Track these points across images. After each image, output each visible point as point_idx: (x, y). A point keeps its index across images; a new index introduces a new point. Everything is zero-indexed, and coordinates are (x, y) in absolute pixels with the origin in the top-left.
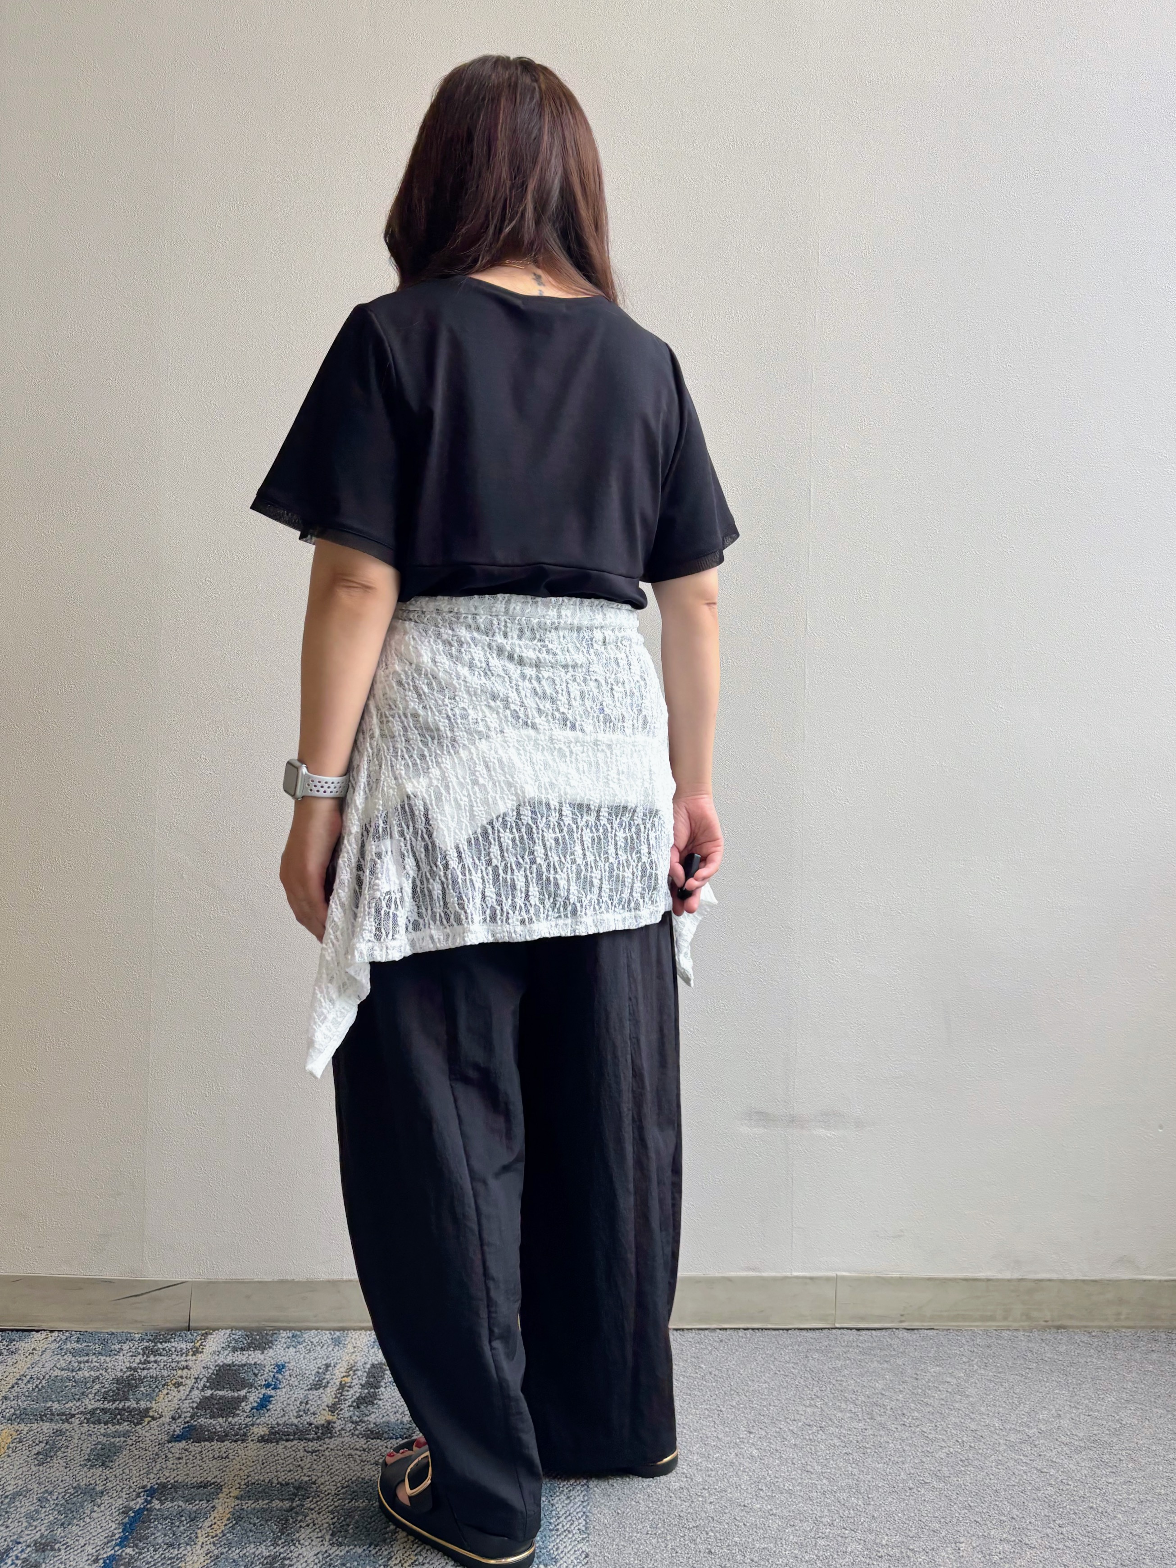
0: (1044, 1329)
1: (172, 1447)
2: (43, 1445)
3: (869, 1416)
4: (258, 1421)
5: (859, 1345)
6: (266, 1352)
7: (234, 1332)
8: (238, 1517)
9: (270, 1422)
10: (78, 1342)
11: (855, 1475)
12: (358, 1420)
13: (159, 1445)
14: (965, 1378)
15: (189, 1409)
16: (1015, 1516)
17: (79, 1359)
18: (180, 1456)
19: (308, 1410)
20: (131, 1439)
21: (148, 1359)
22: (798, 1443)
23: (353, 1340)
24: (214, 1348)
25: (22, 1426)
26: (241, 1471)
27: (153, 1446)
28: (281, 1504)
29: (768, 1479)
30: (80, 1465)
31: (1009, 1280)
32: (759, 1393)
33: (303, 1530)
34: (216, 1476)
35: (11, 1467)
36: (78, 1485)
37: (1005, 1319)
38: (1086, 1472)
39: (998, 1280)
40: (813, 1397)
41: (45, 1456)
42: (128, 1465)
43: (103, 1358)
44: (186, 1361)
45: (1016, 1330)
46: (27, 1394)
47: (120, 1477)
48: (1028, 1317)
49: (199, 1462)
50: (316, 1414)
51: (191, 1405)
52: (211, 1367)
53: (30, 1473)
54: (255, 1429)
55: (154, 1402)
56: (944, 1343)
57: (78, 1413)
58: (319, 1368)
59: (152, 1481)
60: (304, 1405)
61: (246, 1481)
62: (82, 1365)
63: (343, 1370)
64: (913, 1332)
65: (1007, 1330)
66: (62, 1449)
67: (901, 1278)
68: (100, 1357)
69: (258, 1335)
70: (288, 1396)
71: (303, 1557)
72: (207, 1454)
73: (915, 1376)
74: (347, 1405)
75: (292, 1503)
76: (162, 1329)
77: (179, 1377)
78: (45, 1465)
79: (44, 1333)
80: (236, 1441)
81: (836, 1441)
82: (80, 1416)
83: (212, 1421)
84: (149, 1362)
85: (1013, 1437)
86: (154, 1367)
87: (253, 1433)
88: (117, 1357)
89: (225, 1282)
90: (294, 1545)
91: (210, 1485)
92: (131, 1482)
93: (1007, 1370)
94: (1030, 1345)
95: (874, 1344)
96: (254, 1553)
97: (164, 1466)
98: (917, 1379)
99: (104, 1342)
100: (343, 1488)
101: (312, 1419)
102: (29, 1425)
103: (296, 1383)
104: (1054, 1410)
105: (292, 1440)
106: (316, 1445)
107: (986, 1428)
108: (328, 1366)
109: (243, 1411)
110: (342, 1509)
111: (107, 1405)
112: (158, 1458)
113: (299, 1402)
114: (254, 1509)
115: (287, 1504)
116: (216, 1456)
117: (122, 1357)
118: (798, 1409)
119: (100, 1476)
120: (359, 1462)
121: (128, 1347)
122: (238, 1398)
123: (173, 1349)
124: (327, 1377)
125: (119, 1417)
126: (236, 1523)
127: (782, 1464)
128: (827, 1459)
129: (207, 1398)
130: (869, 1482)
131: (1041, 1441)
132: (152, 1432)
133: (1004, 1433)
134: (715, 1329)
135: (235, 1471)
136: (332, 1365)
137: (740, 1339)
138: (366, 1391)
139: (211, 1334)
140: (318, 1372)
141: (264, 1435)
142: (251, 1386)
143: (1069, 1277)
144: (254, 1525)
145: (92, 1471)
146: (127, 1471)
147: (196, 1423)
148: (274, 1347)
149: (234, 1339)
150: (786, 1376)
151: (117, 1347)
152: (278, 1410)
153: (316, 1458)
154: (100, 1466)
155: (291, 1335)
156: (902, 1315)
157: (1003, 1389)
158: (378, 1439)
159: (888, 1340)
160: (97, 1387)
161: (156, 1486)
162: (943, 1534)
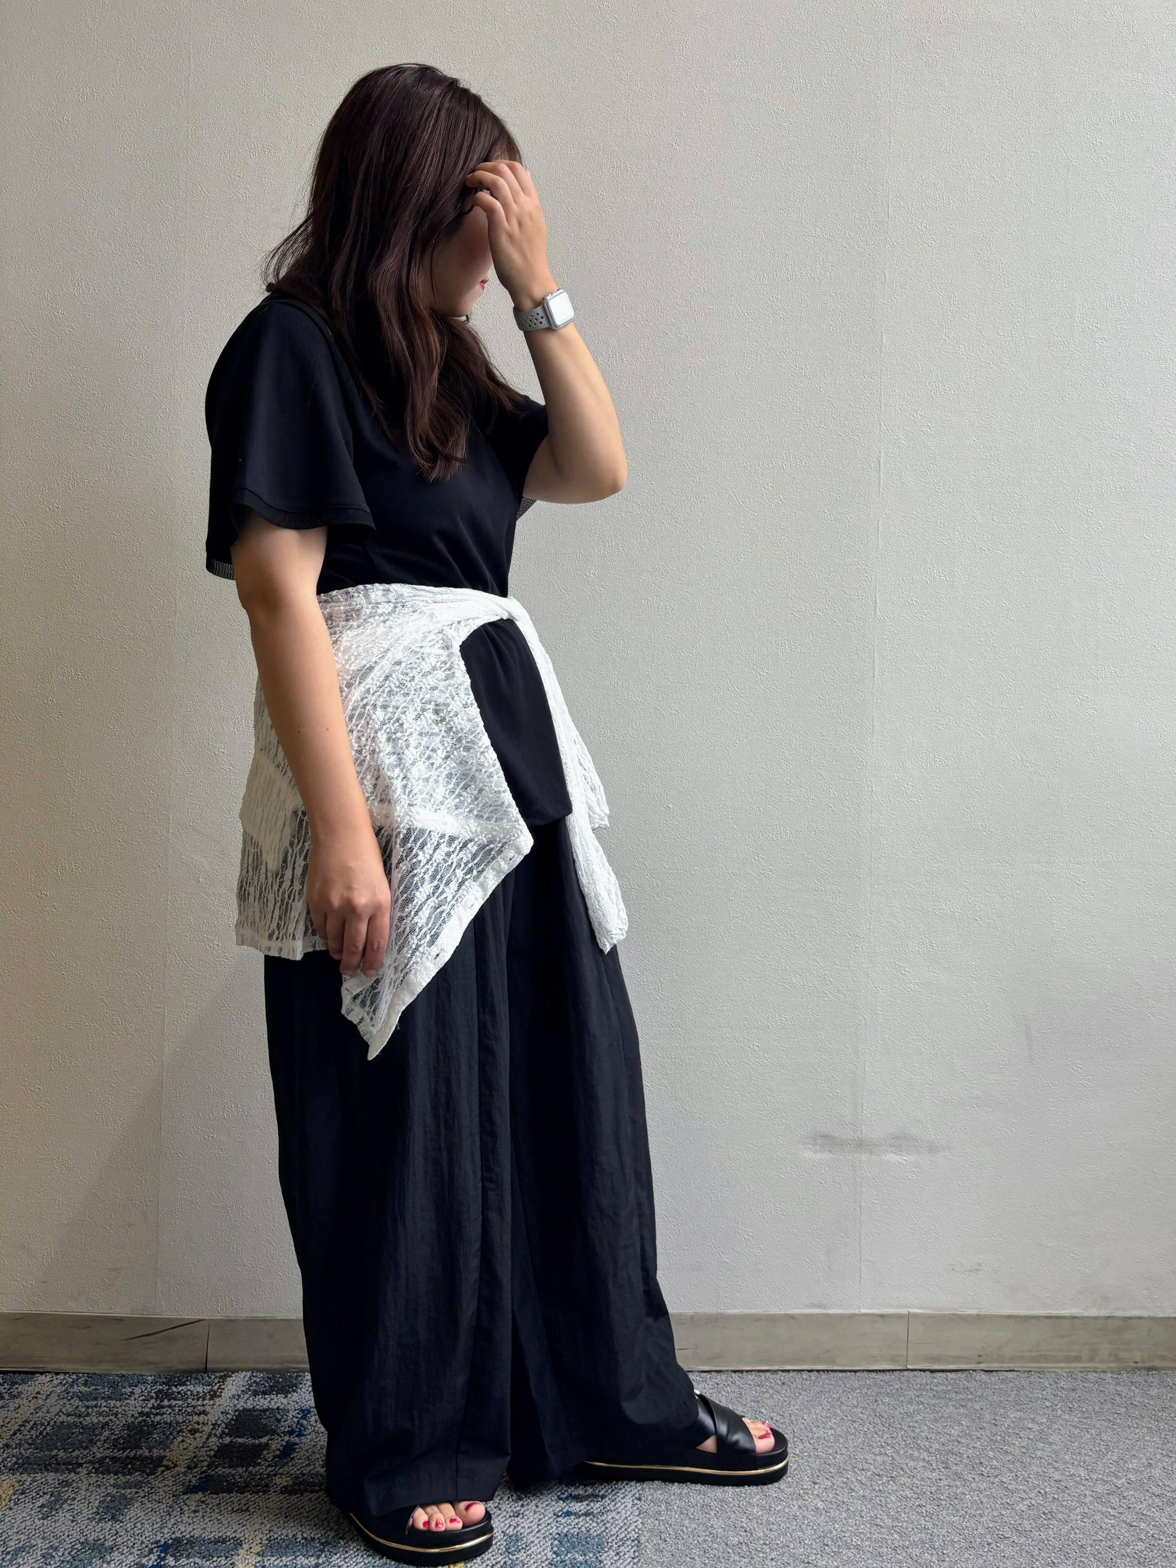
0: (1135, 1370)
1: (188, 1498)
2: (49, 1496)
3: (944, 1465)
5: (934, 1388)
6: (289, 1396)
7: (254, 1374)
9: (292, 1472)
10: (85, 1385)
11: (928, 1529)
13: (173, 1496)
14: (1048, 1424)
15: (205, 1458)
17: (87, 1404)
18: (197, 1509)
20: (143, 1490)
21: (162, 1404)
22: (867, 1494)
24: (234, 1392)
25: (25, 1476)
26: (263, 1526)
27: (167, 1497)
28: (307, 1562)
29: (835, 1533)
30: (88, 1519)
31: (1095, 1318)
32: (825, 1440)
34: (236, 1531)
35: (13, 1521)
36: (86, 1539)
37: (1092, 1359)
39: (1083, 1318)
40: (884, 1444)
41: (50, 1510)
42: (140, 1519)
43: (112, 1403)
44: (203, 1405)
45: (1104, 1372)
46: (30, 1441)
47: (132, 1532)
48: (1117, 1359)
49: (217, 1515)
51: (208, 1453)
52: (230, 1412)
53: (33, 1527)
54: (277, 1480)
55: (168, 1450)
56: (1025, 1385)
57: (85, 1463)
59: (166, 1536)
62: (90, 1410)
64: (991, 1374)
65: (1093, 1372)
66: (69, 1502)
67: (978, 1315)
68: (109, 1402)
69: (280, 1377)
70: (313, 1443)
72: (226, 1506)
73: (994, 1422)
75: (318, 1557)
76: (176, 1371)
77: (195, 1423)
78: (49, 1518)
79: (49, 1376)
80: (257, 1493)
81: (908, 1493)
82: (87, 1465)
83: (231, 1470)
84: (163, 1407)
85: (1099, 1488)
86: (168, 1413)
87: (275, 1484)
88: (128, 1401)
89: (247, 1320)
91: (229, 1540)
92: (144, 1537)
93: (1093, 1415)
94: (1119, 1388)
95: (950, 1387)
97: (179, 1520)
98: (996, 1425)
99: (113, 1385)
102: (32, 1475)
104: (1144, 1460)
105: (317, 1492)
107: (1071, 1478)
109: (266, 1460)
111: (117, 1454)
112: (173, 1511)
115: (313, 1561)
116: (235, 1509)
117: (133, 1402)
118: (866, 1457)
119: (109, 1530)
121: (140, 1391)
122: (260, 1445)
123: (189, 1393)
125: (130, 1466)
127: (850, 1517)
128: (898, 1512)
129: (225, 1446)
130: (944, 1536)
132: (166, 1482)
133: (1090, 1484)
134: (776, 1371)
135: (256, 1525)
137: (804, 1382)
139: (230, 1376)
141: (288, 1485)
142: (274, 1432)
143: (1161, 1315)
145: (100, 1525)
146: (140, 1527)
147: (213, 1473)
148: (299, 1390)
149: (255, 1382)
150: (854, 1421)
151: (128, 1390)
152: (303, 1458)
154: (109, 1520)
156: (980, 1356)
157: (1089, 1436)
159: (965, 1382)
160: (106, 1434)
161: (170, 1541)
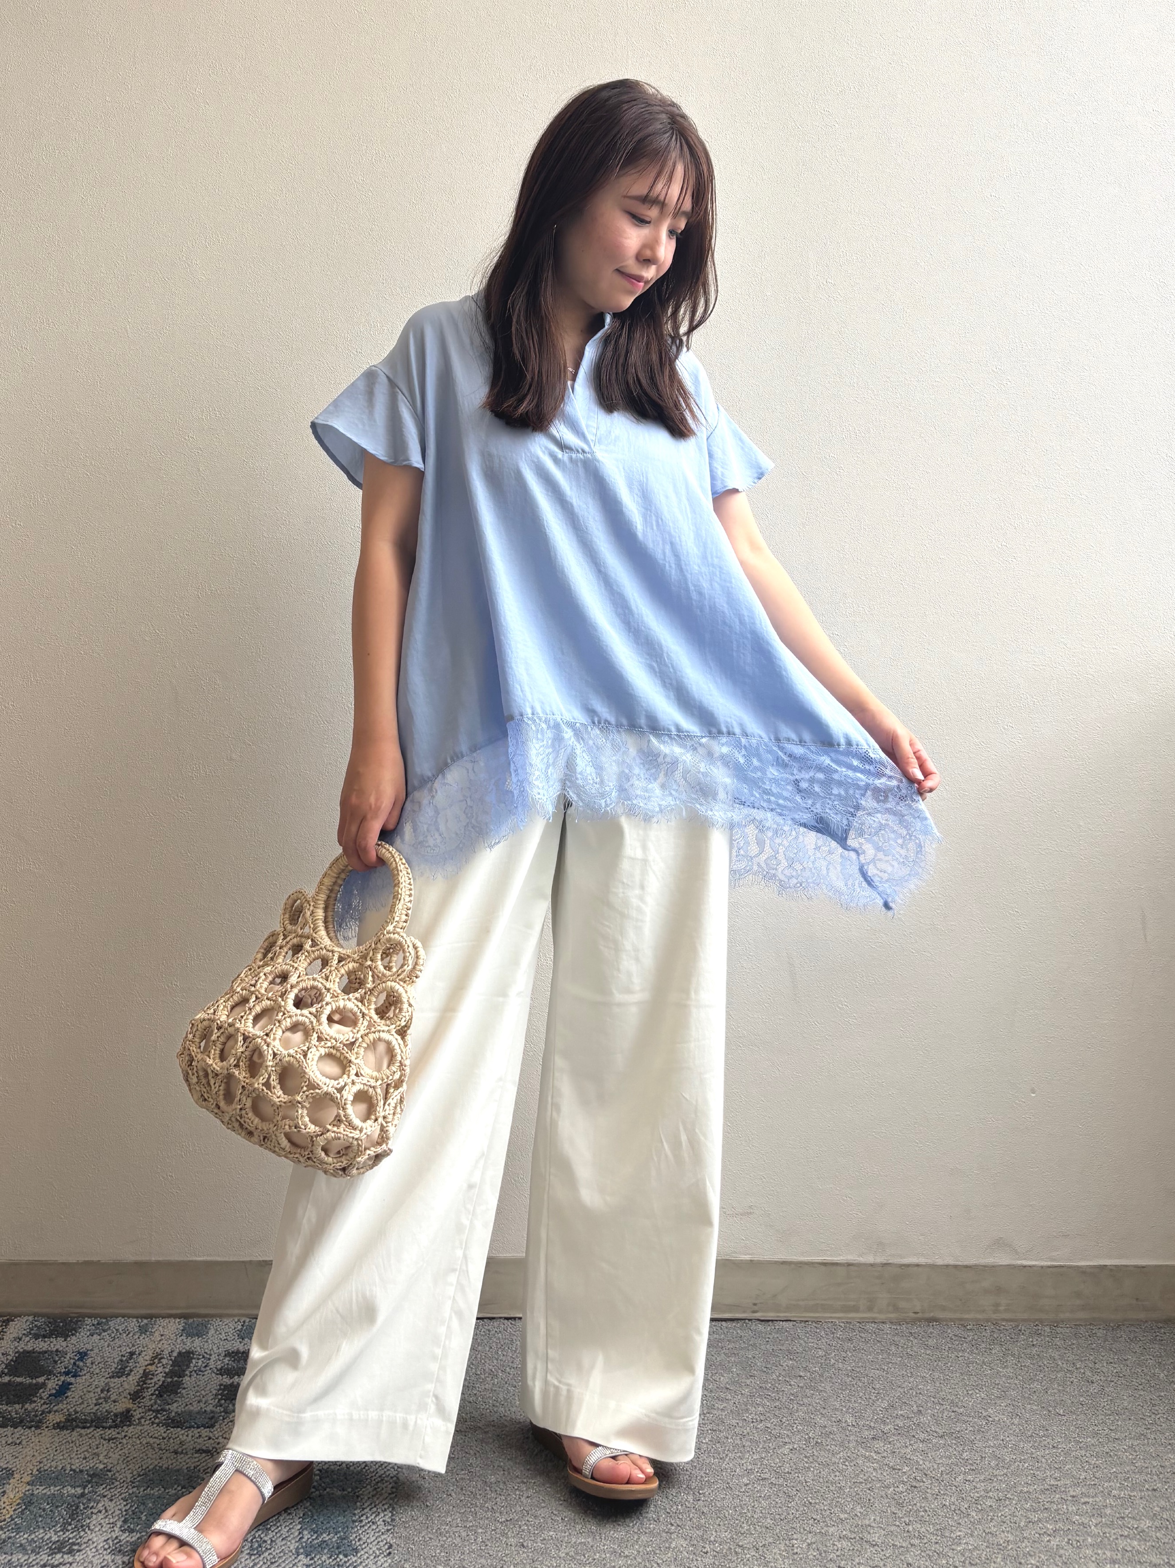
0: (913, 1321)
4: (55, 1408)
6: (69, 1339)
7: (36, 1319)
8: (28, 1502)
9: (65, 1410)
12: (159, 1408)
14: (820, 1372)
16: (859, 1514)
19: (109, 1398)
23: (161, 1328)
24: (15, 1335)
26: (34, 1458)
28: (73, 1491)
33: (94, 1516)
34: (8, 1462)
37: (870, 1310)
38: (943, 1469)
39: (859, 1265)
45: (882, 1322)
48: (895, 1309)
50: (118, 1402)
52: (11, 1353)
54: (51, 1416)
56: (800, 1334)
58: (122, 1356)
60: (106, 1392)
61: (38, 1467)
63: (145, 1358)
64: (767, 1324)
65: (871, 1322)
67: (750, 1261)
69: (61, 1322)
70: (88, 1384)
71: (93, 1543)
74: (150, 1393)
75: (84, 1489)
80: (30, 1428)
83: (8, 1407)
87: (49, 1420)
90: (84, 1530)
94: (896, 1339)
96: (42, 1538)
100: (140, 1475)
101: (112, 1406)
103: (97, 1371)
104: (915, 1406)
105: (88, 1428)
106: (113, 1433)
107: (836, 1424)
108: (132, 1354)
109: (41, 1398)
110: (136, 1497)
113: (99, 1390)
114: (45, 1493)
115: (79, 1491)
120: (157, 1450)
122: (37, 1384)
124: (131, 1364)
126: (26, 1509)
129: (4, 1384)
131: (896, 1438)
133: (855, 1429)
135: (28, 1457)
136: (137, 1353)
138: (169, 1380)
139: (13, 1321)
140: (121, 1361)
141: (61, 1422)
142: (50, 1373)
143: (939, 1262)
144: (44, 1510)
148: (78, 1334)
149: (36, 1326)
152: (77, 1397)
153: (113, 1445)
155: (96, 1323)
156: (754, 1306)
158: (178, 1427)
159: (739, 1331)
162: (778, 1531)
